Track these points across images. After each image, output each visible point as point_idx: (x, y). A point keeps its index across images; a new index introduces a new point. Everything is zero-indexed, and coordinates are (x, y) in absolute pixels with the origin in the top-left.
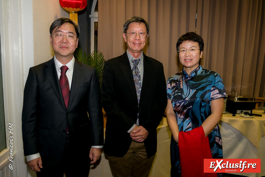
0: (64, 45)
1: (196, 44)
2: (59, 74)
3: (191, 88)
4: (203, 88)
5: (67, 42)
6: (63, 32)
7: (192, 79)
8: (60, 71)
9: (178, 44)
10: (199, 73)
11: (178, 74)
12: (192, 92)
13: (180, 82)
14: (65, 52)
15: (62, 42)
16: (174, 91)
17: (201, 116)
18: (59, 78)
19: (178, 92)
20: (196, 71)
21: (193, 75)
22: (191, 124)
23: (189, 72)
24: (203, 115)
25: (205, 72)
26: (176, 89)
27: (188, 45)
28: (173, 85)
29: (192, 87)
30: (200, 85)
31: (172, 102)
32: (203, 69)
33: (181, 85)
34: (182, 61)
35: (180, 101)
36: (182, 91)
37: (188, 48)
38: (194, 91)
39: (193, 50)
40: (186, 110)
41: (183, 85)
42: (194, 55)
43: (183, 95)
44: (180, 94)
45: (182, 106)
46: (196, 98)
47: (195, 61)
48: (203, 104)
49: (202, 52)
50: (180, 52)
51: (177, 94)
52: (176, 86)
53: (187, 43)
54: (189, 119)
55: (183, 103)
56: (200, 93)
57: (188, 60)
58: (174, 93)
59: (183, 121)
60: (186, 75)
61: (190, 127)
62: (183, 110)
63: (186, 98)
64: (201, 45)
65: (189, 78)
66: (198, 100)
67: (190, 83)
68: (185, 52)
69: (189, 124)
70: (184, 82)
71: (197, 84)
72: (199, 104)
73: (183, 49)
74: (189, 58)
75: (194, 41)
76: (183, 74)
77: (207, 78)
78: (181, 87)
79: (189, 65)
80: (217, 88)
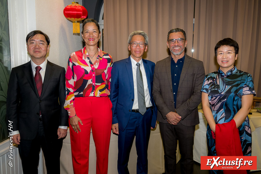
0: (37, 50)
1: (232, 48)
3: (226, 84)
4: (238, 85)
6: (36, 41)
7: (228, 77)
8: (35, 70)
9: (216, 49)
10: (234, 72)
11: (215, 73)
13: (216, 79)
15: (35, 48)
16: (211, 86)
17: (234, 108)
19: (214, 88)
20: (231, 71)
21: (229, 74)
23: (225, 71)
24: (235, 107)
27: (225, 49)
28: (210, 81)
29: (228, 84)
30: (235, 82)
31: (209, 95)
32: (238, 70)
33: (218, 82)
34: (220, 63)
35: (216, 95)
36: (218, 86)
37: (225, 51)
38: (230, 87)
39: (229, 53)
40: (221, 102)
41: (219, 82)
42: (230, 57)
43: (219, 90)
44: (217, 89)
45: (218, 99)
46: (231, 92)
47: (231, 62)
48: (236, 98)
49: (237, 55)
50: (218, 55)
51: (214, 89)
52: (212, 82)
53: (224, 47)
54: (222, 110)
55: (219, 96)
56: (234, 89)
57: (224, 62)
58: (211, 88)
59: (217, 113)
60: (222, 73)
61: (223, 117)
62: (218, 102)
63: (221, 92)
64: (236, 49)
65: (225, 77)
66: (232, 94)
67: (226, 80)
68: (222, 55)
69: (222, 114)
70: (220, 79)
71: (233, 81)
72: (232, 98)
73: (221, 52)
74: (225, 60)
75: (230, 46)
76: (219, 73)
77: (241, 77)
78: (218, 83)
79: (226, 65)
80: (248, 86)
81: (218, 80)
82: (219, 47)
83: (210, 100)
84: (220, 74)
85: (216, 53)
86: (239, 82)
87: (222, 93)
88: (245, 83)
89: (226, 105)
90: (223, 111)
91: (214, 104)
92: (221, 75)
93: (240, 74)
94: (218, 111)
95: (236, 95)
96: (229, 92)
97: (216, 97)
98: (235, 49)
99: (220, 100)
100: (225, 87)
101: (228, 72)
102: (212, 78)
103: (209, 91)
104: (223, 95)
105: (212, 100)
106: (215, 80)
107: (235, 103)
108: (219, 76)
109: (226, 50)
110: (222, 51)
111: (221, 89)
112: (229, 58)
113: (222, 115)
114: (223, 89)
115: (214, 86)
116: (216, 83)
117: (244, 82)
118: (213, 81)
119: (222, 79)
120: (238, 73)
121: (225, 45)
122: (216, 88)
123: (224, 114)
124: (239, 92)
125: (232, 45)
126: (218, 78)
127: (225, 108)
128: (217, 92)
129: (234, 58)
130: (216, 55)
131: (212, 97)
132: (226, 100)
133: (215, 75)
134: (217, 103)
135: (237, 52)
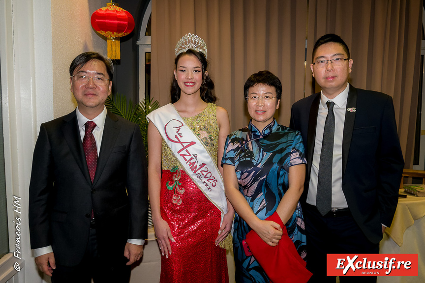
0: (90, 91)
1: (272, 89)
2: (83, 134)
3: (265, 150)
4: (282, 151)
7: (266, 137)
8: (84, 129)
9: (247, 87)
10: (274, 129)
11: (243, 130)
12: (267, 155)
13: (247, 141)
14: (92, 101)
15: (87, 87)
16: (239, 154)
17: (279, 189)
18: (82, 139)
19: (244, 156)
20: (270, 127)
21: (267, 131)
22: (264, 202)
23: (261, 128)
24: (281, 188)
25: (282, 129)
26: (242, 151)
27: (261, 89)
28: (237, 145)
29: (267, 149)
30: (277, 145)
31: (236, 170)
32: (279, 125)
33: (250, 145)
34: (252, 113)
35: (249, 169)
36: (251, 154)
37: (261, 94)
38: (270, 154)
39: (267, 97)
40: (258, 182)
41: (252, 146)
42: (269, 104)
43: (253, 161)
44: (249, 159)
45: (252, 177)
46: (273, 164)
47: (270, 113)
48: (281, 173)
49: (279, 100)
50: (249, 99)
51: (244, 159)
52: (241, 147)
53: (260, 86)
54: (261, 196)
55: (254, 171)
56: (278, 157)
57: (260, 112)
58: (239, 158)
59: (253, 200)
60: (256, 131)
61: (264, 207)
62: (254, 182)
63: (257, 164)
64: (279, 92)
65: (261, 137)
66: (275, 166)
67: (262, 143)
68: (256, 100)
69: (261, 202)
70: (254, 142)
71: (273, 144)
72: (276, 172)
73: (254, 95)
74: (261, 108)
75: (270, 85)
76: (251, 130)
77: (286, 137)
78: (251, 149)
79: (261, 118)
80: (298, 151)
81: (250, 143)
82: (252, 86)
83: (240, 179)
84: (253, 132)
85: (246, 95)
86: (283, 146)
87: (259, 166)
88: (293, 146)
89: (267, 186)
90: (263, 197)
91: (246, 186)
92: (254, 135)
93: (283, 132)
94: (254, 197)
95: (282, 167)
96: (269, 163)
97: (250, 173)
98: (277, 91)
99: (256, 178)
100: (263, 155)
101: (265, 129)
102: (240, 140)
103: (237, 163)
104: (260, 168)
105: (243, 178)
106: (244, 142)
107: (281, 181)
108: (250, 135)
109: (262, 92)
110: (256, 94)
111: (256, 159)
112: (267, 106)
113: (261, 204)
114: (260, 158)
115: (244, 154)
116: (248, 148)
117: (291, 145)
118: (242, 144)
119: (257, 141)
120: (280, 130)
121: (261, 84)
122: (248, 157)
123: (265, 202)
124: (285, 163)
125: (271, 84)
126: (249, 139)
127: (266, 191)
128: (249, 164)
129: (275, 106)
130: (246, 99)
131: (242, 174)
132: (265, 177)
133: (244, 135)
134: (251, 184)
135: (279, 96)
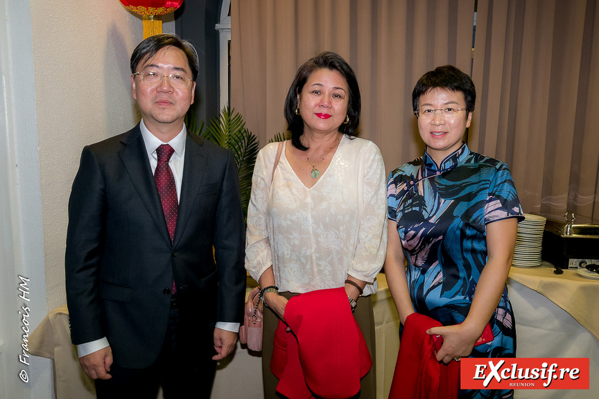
0: (165, 97)
1: (457, 96)
2: (154, 163)
3: (442, 196)
4: (469, 197)
5: (171, 91)
6: (162, 68)
7: (446, 174)
10: (462, 160)
11: (415, 163)
12: (446, 204)
13: (417, 180)
14: (167, 114)
15: (159, 90)
16: (405, 201)
17: (465, 258)
18: (154, 172)
19: (412, 205)
20: (454, 158)
21: (449, 165)
22: (441, 275)
23: (439, 158)
24: (468, 256)
25: (476, 161)
26: (409, 197)
27: (438, 98)
28: (402, 187)
29: (445, 194)
30: (462, 188)
31: (398, 226)
32: (471, 154)
33: (421, 188)
34: (425, 136)
35: (416, 226)
36: (421, 201)
37: (439, 104)
38: (450, 202)
39: (450, 109)
40: (430, 245)
41: (424, 188)
42: (452, 121)
43: (424, 212)
44: (417, 209)
45: (421, 237)
46: (453, 218)
47: (455, 135)
48: (468, 233)
49: (470, 113)
50: (420, 114)
52: (408, 190)
53: (436, 93)
56: (462, 208)
57: (437, 134)
58: (404, 208)
60: (431, 165)
61: (439, 284)
62: (423, 244)
63: (430, 218)
65: (438, 173)
66: (457, 222)
67: (440, 184)
68: (431, 114)
69: (436, 276)
70: (427, 182)
71: (457, 186)
73: (428, 108)
74: (440, 128)
75: (453, 90)
76: (424, 163)
78: (421, 192)
79: (440, 143)
80: (498, 197)
81: (420, 183)
84: (427, 165)
85: (414, 108)
86: (474, 188)
87: (432, 221)
88: (490, 190)
90: (439, 268)
91: (413, 250)
92: (427, 170)
93: (476, 165)
94: (425, 268)
95: (468, 223)
98: (465, 98)
100: (439, 203)
101: (446, 160)
102: (407, 180)
103: (400, 215)
106: (412, 183)
108: (423, 171)
109: (441, 102)
110: (430, 105)
111: (429, 210)
112: (450, 124)
113: (435, 278)
114: (435, 208)
115: (411, 200)
116: (417, 191)
118: (409, 186)
119: (431, 181)
120: (472, 161)
121: (438, 88)
122: (415, 206)
124: (475, 217)
125: (458, 89)
126: (420, 177)
127: (443, 259)
129: (462, 124)
131: (406, 232)
134: (420, 247)
135: (470, 107)
